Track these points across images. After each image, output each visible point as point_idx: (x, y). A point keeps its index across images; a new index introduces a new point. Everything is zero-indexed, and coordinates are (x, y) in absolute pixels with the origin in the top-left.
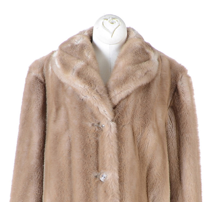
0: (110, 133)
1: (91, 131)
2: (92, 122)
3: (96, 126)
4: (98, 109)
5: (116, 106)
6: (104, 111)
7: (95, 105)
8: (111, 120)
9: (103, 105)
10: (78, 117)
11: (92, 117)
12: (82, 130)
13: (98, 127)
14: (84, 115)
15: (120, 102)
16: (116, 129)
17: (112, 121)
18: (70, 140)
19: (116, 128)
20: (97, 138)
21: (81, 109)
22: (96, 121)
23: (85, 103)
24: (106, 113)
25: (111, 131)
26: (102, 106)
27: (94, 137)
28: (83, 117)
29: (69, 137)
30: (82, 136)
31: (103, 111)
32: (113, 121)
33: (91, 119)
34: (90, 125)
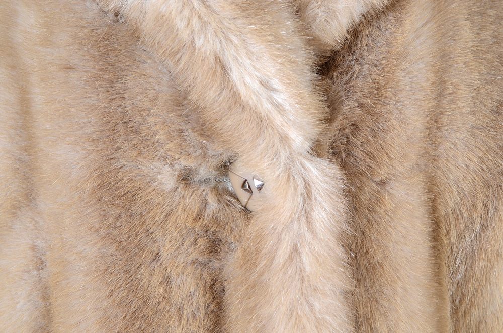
0: (308, 236)
1: (172, 220)
2: (183, 163)
3: (206, 181)
4: (219, 70)
5: (335, 54)
6: (264, 84)
7: (199, 42)
8: (307, 146)
9: (257, 46)
10: (89, 130)
11: (184, 127)
12: (115, 211)
13: (222, 193)
14: (124, 113)
15: (355, 33)
16: (341, 205)
17: (317, 151)
18: (40, 265)
19: (345, 200)
20: (216, 264)
21: (105, 71)
22: (205, 156)
23: (135, 34)
24: (279, 98)
25: (309, 223)
26: (249, 53)
27: (194, 255)
28: (120, 128)
29: (34, 248)
30: (113, 249)
31: (256, 85)
32: (319, 155)
33: (171, 139)
34: (167, 178)
